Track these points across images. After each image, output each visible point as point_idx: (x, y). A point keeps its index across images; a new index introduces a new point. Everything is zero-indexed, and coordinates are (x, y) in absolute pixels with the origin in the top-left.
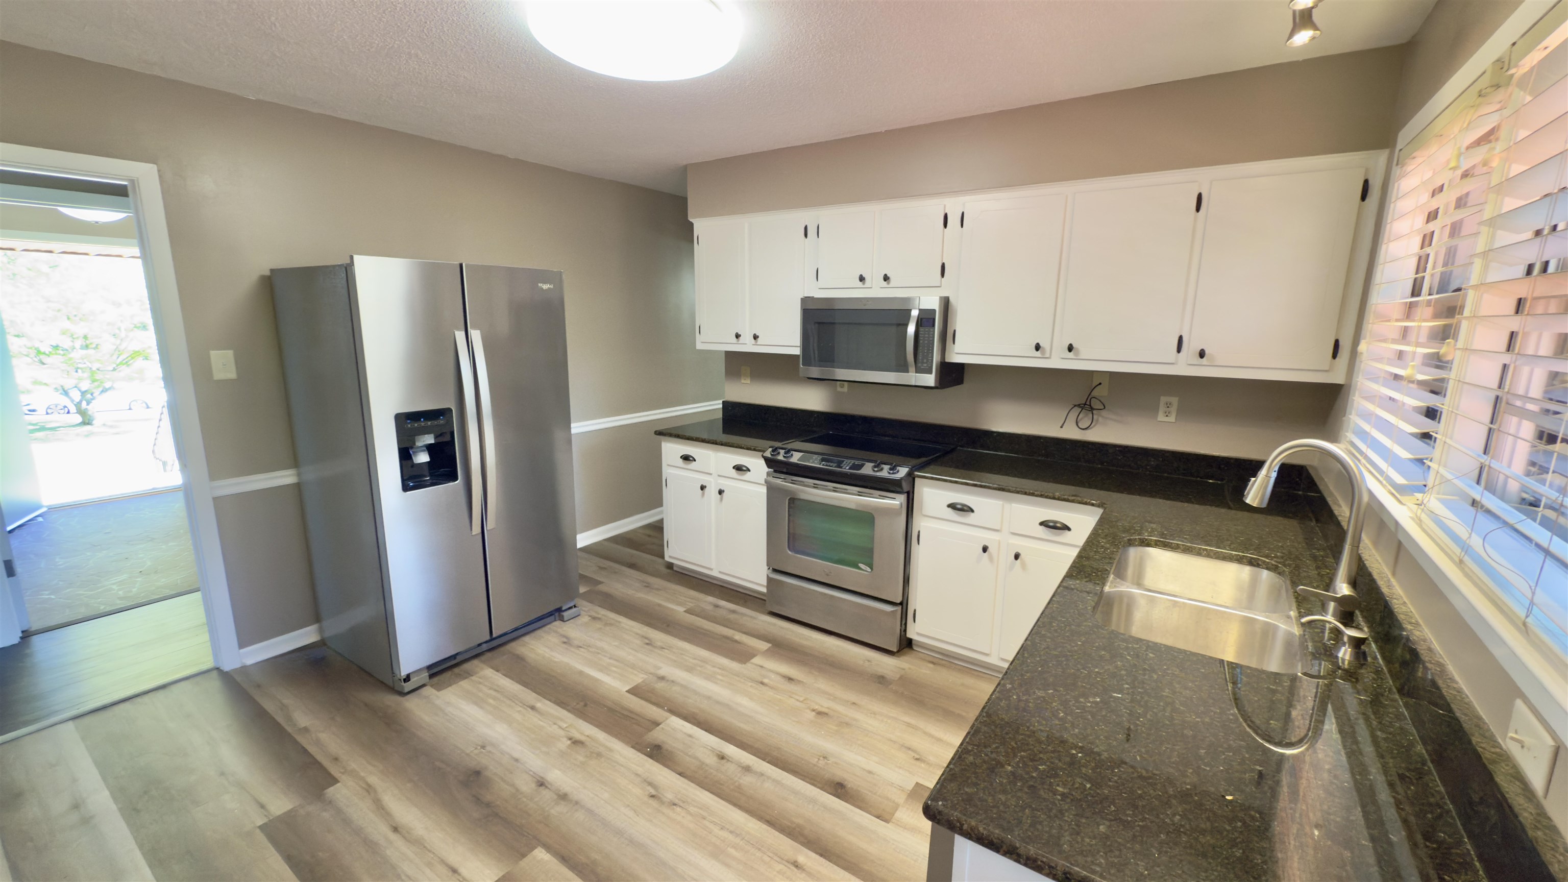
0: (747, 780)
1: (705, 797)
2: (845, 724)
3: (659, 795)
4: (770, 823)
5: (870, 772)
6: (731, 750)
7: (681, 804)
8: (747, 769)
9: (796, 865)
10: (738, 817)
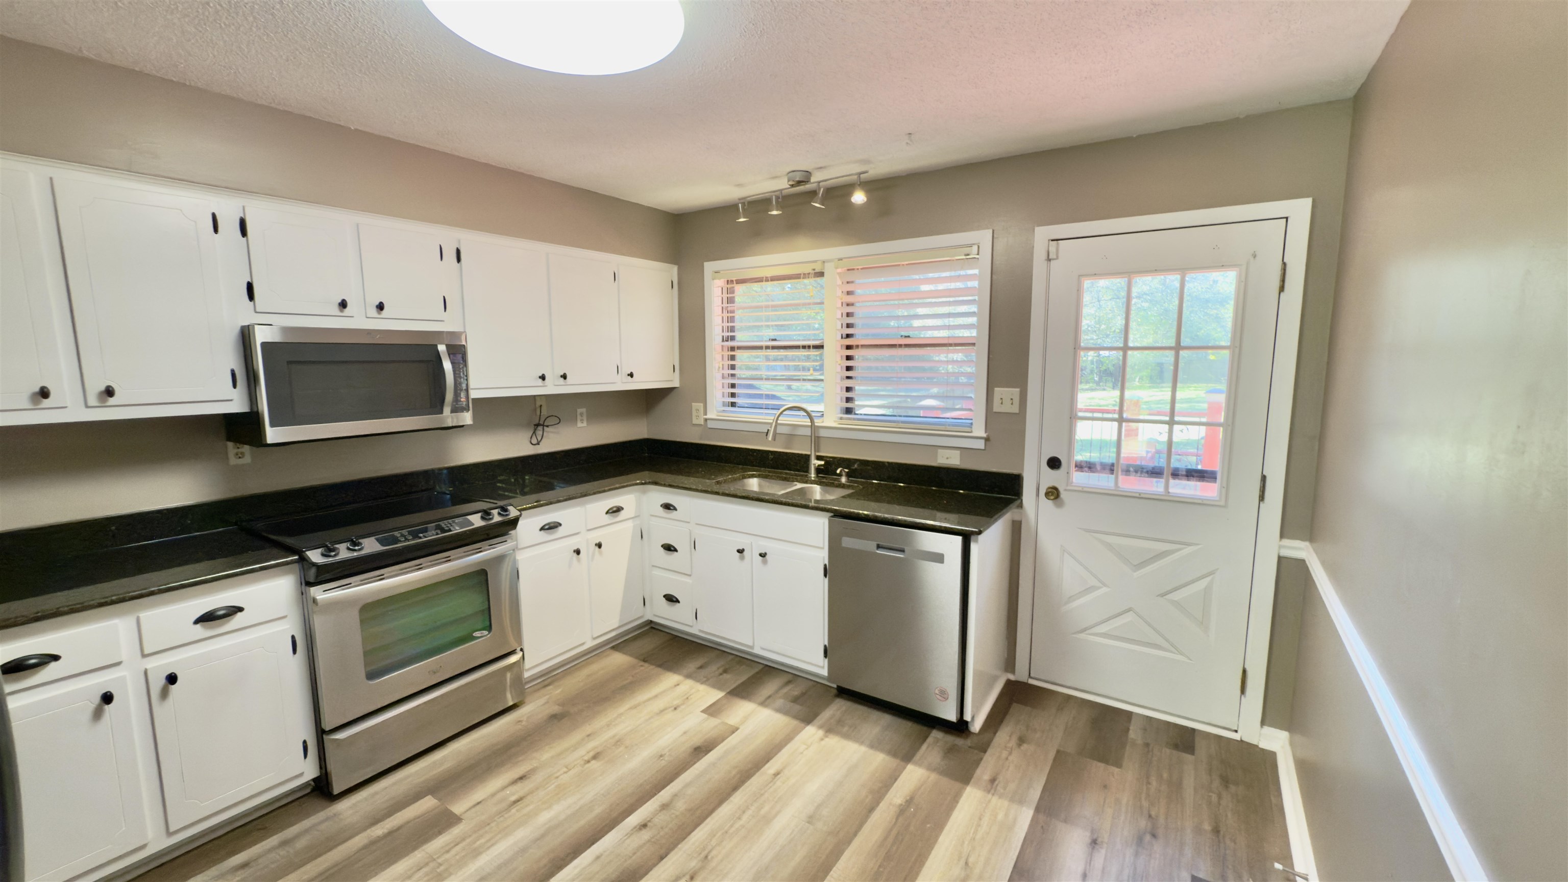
0: (681, 806)
1: (699, 835)
2: (618, 742)
3: (690, 872)
4: (735, 788)
5: (685, 733)
6: (634, 820)
7: (706, 852)
8: (664, 807)
9: (777, 774)
10: (725, 810)
